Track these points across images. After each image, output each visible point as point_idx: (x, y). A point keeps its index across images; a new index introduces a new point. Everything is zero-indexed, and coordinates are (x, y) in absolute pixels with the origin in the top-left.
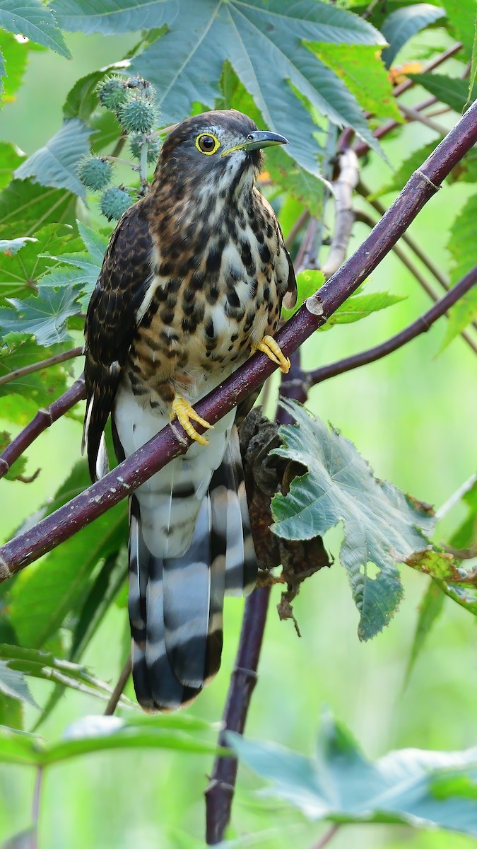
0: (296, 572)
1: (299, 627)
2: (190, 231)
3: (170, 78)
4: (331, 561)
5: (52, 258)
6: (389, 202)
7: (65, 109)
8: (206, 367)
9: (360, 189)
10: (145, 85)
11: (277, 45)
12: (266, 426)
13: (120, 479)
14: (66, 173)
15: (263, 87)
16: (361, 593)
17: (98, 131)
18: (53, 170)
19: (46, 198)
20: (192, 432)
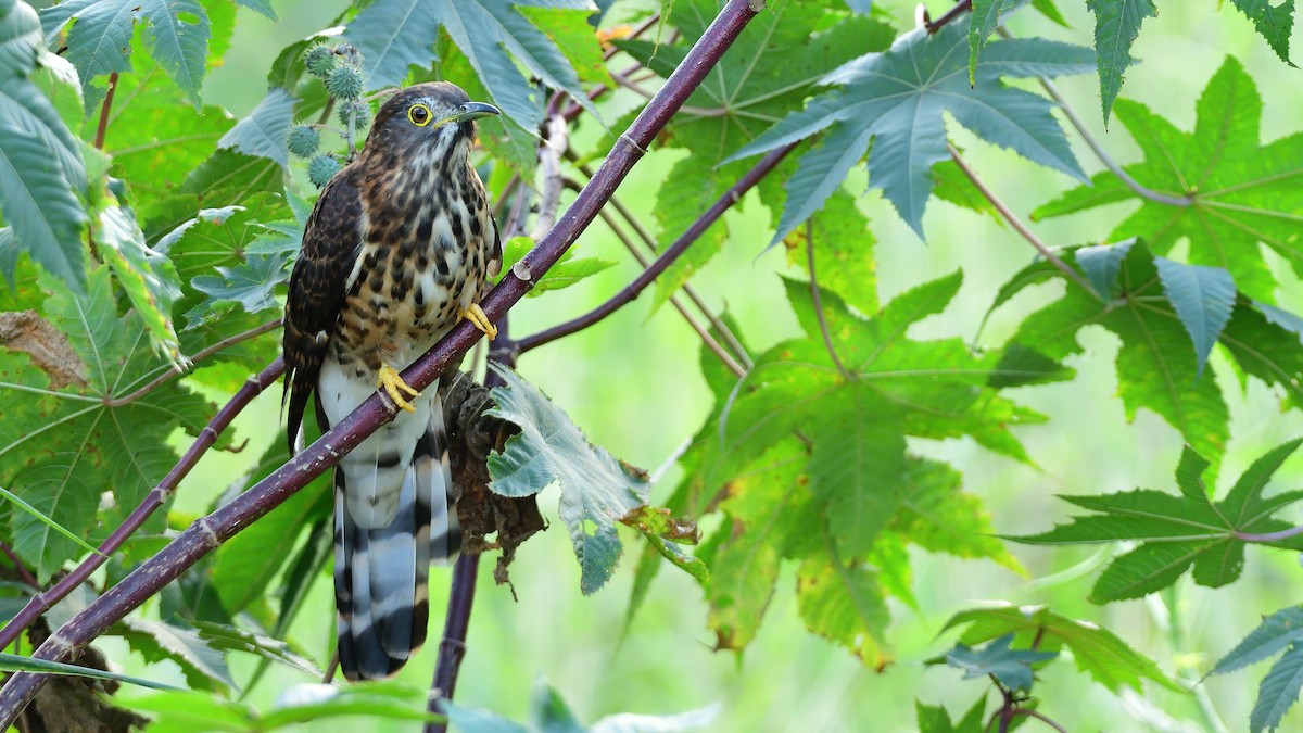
0: (511, 537)
1: (516, 592)
2: (401, 200)
3: (386, 42)
4: (546, 524)
5: (260, 225)
6: (596, 166)
7: (270, 78)
8: (413, 335)
9: (569, 155)
10: (352, 52)
11: (489, 10)
12: (478, 391)
13: (328, 447)
14: (268, 141)
15: (476, 51)
16: (581, 549)
17: (302, 100)
18: (256, 138)
19: (251, 167)
20: (400, 401)
